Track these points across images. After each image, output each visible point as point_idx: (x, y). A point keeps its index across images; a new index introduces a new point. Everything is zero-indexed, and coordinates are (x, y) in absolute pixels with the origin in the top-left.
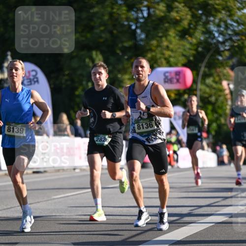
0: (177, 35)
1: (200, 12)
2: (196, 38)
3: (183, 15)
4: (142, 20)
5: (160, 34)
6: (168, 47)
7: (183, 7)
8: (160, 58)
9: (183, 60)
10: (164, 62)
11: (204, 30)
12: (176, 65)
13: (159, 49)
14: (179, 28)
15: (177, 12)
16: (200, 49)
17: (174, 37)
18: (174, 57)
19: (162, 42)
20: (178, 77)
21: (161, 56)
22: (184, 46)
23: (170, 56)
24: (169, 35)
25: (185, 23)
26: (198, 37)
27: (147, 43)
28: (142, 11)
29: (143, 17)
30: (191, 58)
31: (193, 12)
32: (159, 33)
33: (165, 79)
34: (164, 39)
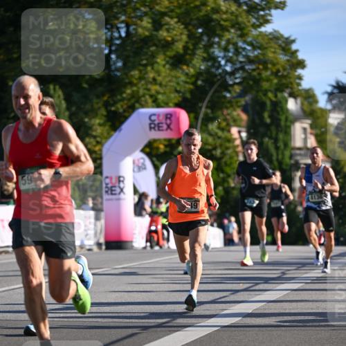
0: (167, 62)
1: (200, 30)
2: (194, 67)
3: (176, 35)
4: (118, 42)
5: (144, 62)
6: (154, 79)
7: (176, 23)
8: (144, 96)
9: (175, 98)
10: (150, 101)
11: (205, 55)
12: (166, 105)
13: (143, 82)
14: (170, 53)
15: (168, 30)
16: (199, 83)
17: (164, 66)
18: (164, 94)
19: (146, 73)
20: (168, 122)
21: (146, 92)
22: (177, 78)
23: (158, 93)
24: (157, 63)
25: (179, 46)
26: (198, 65)
27: (126, 74)
28: (118, 29)
29: (120, 37)
30: (188, 96)
31: (189, 31)
32: (142, 60)
33: (150, 124)
34: (149, 68)
